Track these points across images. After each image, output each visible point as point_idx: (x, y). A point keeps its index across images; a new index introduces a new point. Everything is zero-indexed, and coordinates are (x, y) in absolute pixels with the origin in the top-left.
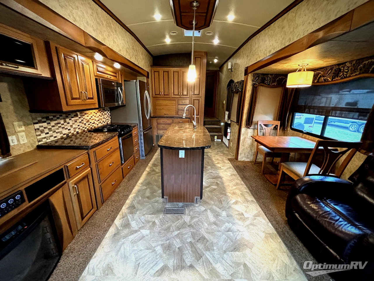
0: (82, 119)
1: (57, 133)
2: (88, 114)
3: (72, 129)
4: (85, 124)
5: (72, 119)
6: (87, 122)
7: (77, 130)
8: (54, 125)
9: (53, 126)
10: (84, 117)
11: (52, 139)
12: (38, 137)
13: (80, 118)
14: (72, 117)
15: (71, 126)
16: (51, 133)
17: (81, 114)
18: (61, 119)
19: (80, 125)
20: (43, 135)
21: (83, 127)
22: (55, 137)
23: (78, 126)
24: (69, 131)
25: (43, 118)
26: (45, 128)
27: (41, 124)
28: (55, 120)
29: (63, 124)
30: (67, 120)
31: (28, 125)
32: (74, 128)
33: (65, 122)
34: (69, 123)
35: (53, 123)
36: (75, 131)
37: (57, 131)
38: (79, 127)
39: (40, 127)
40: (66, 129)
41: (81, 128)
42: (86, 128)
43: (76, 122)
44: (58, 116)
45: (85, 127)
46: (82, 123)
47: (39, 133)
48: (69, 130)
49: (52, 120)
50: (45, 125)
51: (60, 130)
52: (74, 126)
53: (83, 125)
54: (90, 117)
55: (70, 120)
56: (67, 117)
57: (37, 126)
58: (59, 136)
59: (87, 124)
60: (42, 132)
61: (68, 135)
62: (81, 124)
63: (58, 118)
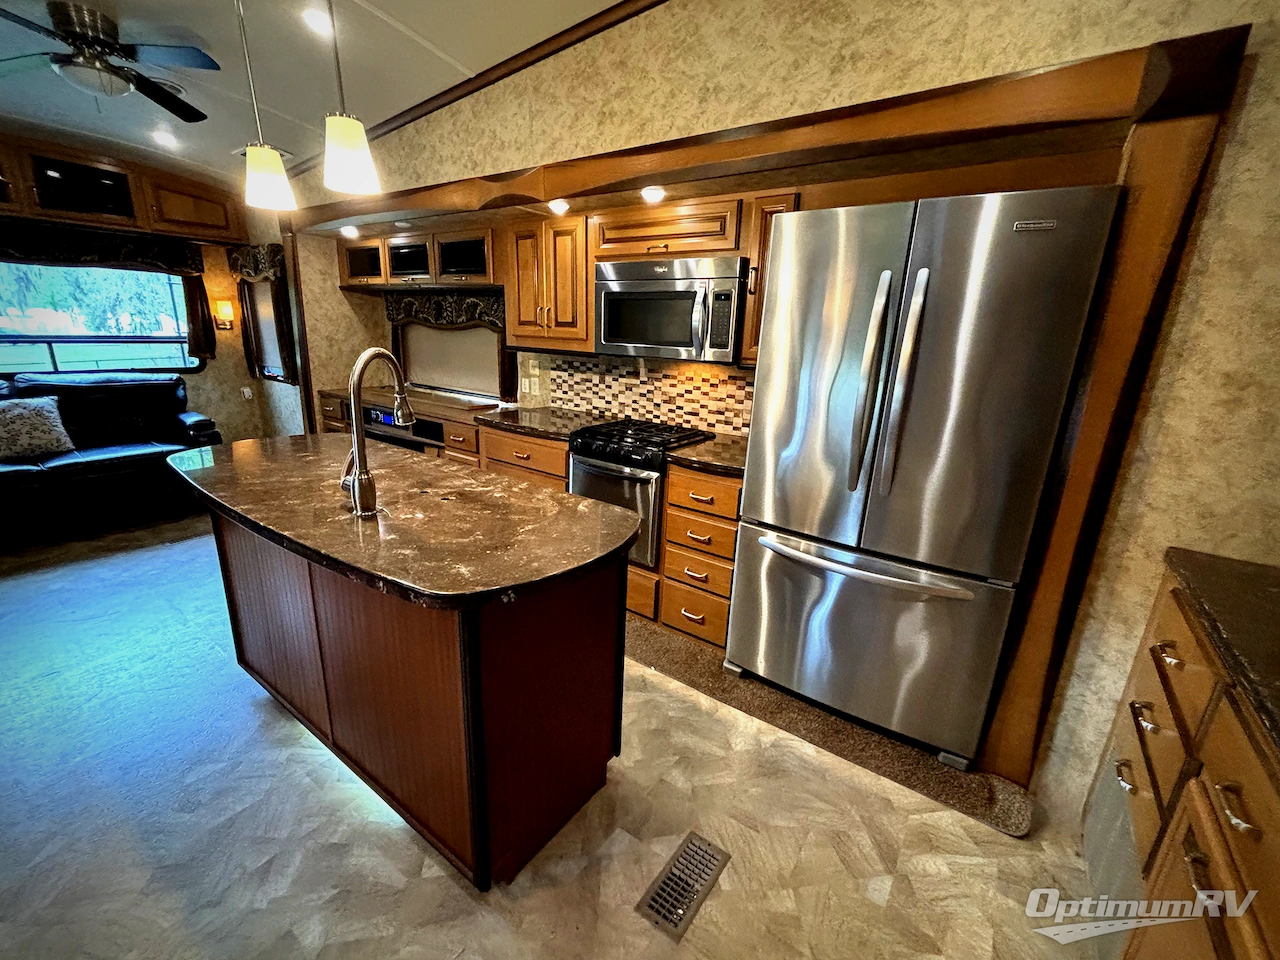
0: (652, 388)
1: (582, 399)
2: (675, 377)
3: (615, 403)
4: (658, 405)
5: (621, 380)
6: (665, 402)
7: (628, 412)
8: (579, 380)
9: (577, 383)
10: (657, 384)
11: (571, 406)
12: (553, 394)
13: (642, 382)
14: (622, 376)
15: (615, 396)
16: (571, 393)
17: (651, 375)
18: (595, 373)
19: (641, 403)
20: (559, 394)
21: (648, 412)
22: (577, 405)
23: (635, 402)
24: (608, 406)
25: (564, 362)
26: (564, 381)
27: (559, 373)
28: (583, 372)
29: (597, 385)
30: (608, 379)
31: (545, 368)
32: (621, 404)
33: (602, 381)
34: (610, 387)
35: (578, 377)
36: (620, 412)
37: (582, 395)
38: (635, 406)
39: (560, 377)
40: (600, 398)
41: (642, 411)
42: (658, 417)
43: (631, 390)
44: (590, 366)
45: (656, 413)
46: (648, 400)
47: (555, 387)
48: (608, 402)
49: (577, 370)
50: (565, 375)
51: (589, 395)
52: (621, 398)
53: (650, 407)
54: (681, 389)
55: (614, 380)
56: (609, 371)
57: (554, 374)
58: (584, 407)
59: (665, 408)
60: (559, 386)
61: (603, 412)
62: (643, 401)
63: (589, 369)
